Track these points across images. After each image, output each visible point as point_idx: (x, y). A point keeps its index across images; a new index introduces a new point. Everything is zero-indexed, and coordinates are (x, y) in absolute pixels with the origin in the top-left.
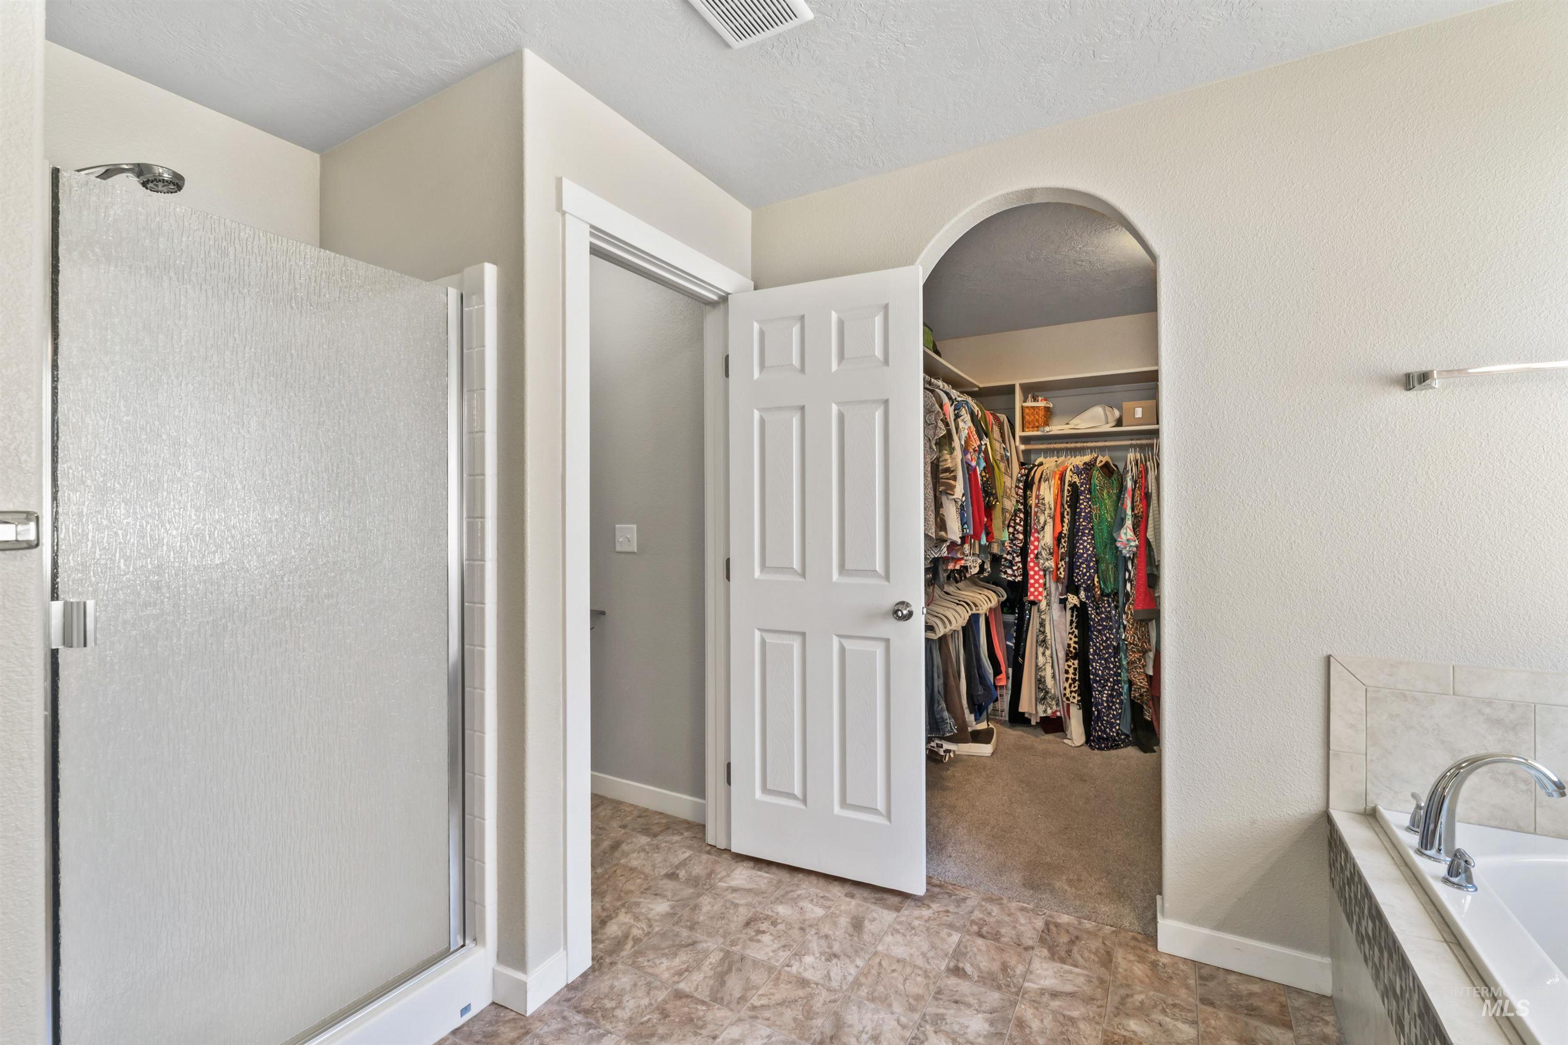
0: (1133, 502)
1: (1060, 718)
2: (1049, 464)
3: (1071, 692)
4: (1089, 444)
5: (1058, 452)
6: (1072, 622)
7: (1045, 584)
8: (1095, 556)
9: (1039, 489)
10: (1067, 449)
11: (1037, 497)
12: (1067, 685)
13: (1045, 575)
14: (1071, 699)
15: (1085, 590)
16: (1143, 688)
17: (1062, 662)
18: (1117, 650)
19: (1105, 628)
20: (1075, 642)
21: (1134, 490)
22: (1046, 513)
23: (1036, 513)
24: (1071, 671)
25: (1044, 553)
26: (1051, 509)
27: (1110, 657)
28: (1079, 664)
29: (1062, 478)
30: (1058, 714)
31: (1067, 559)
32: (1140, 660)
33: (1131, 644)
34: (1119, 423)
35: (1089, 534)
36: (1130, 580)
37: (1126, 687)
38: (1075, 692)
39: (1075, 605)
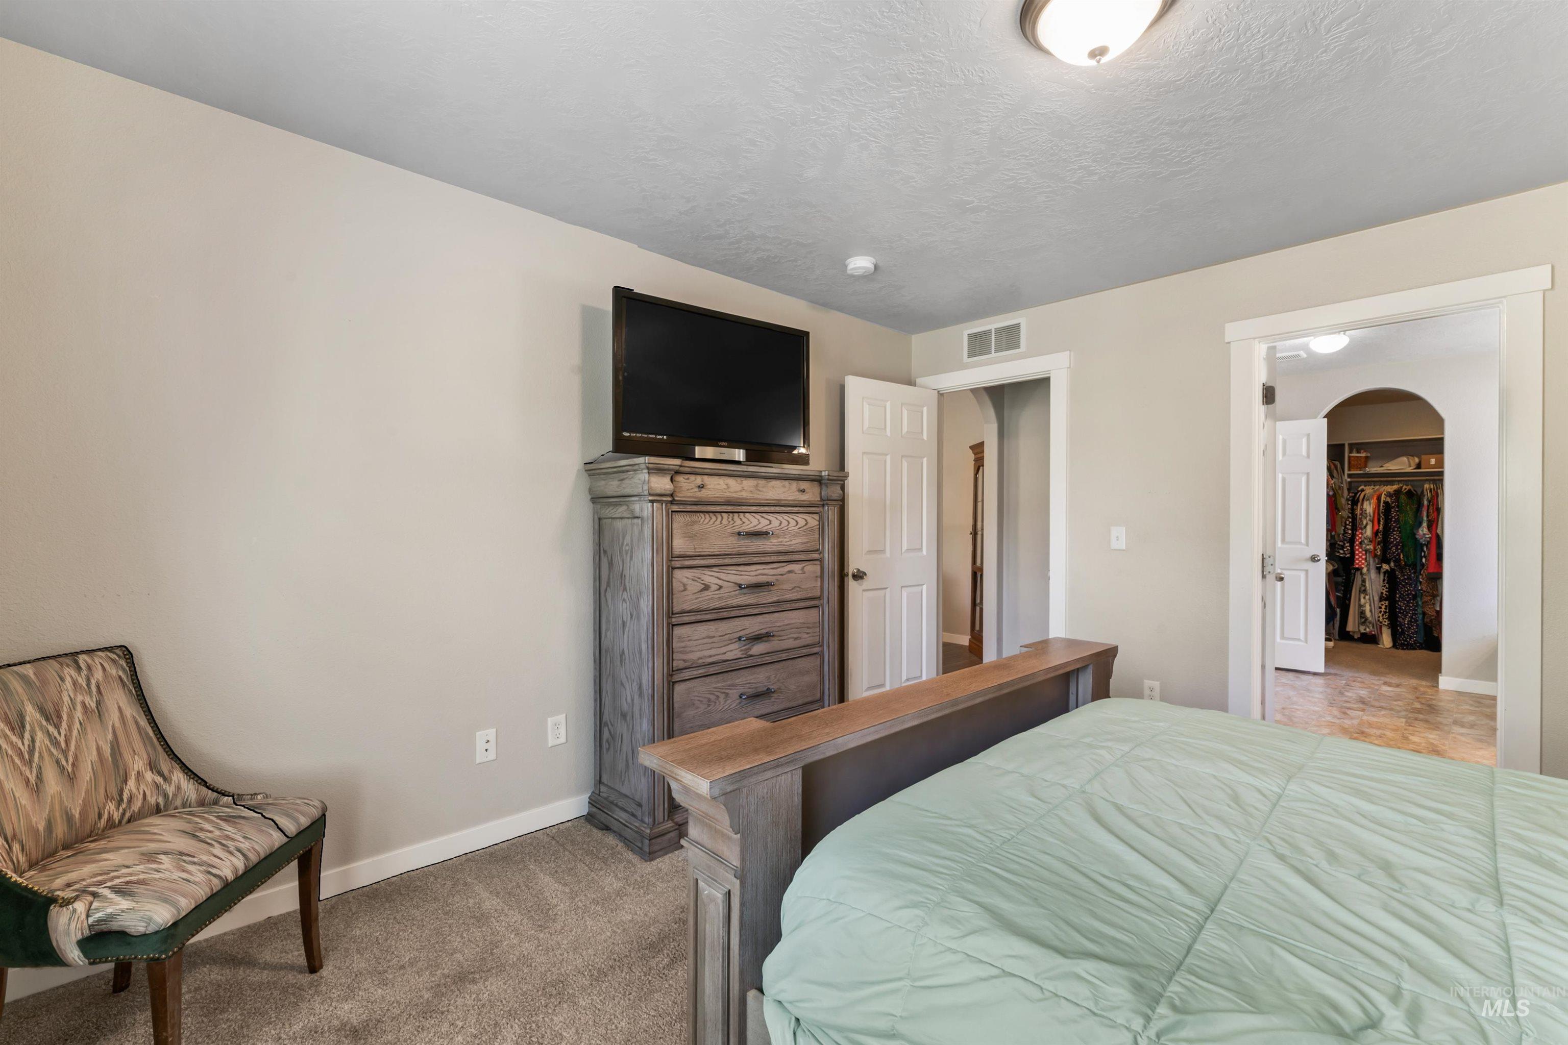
0: (1428, 513)
1: (1375, 635)
2: (1369, 490)
3: (1383, 619)
4: (1396, 479)
5: (1375, 483)
6: (1384, 580)
7: (1366, 559)
8: (1401, 543)
9: (1362, 504)
10: (1381, 481)
11: (1361, 509)
12: (1380, 615)
13: (1366, 554)
14: (1383, 623)
15: (1394, 561)
16: (1433, 616)
17: (1376, 603)
18: (1415, 597)
19: (1407, 584)
20: (1386, 591)
21: (1428, 506)
22: (1368, 518)
23: (1360, 519)
24: (1383, 607)
25: (1366, 541)
26: (1370, 516)
27: (1410, 600)
28: (1389, 603)
29: (1379, 499)
30: (1373, 633)
31: (1382, 545)
32: (1431, 601)
33: (1425, 592)
34: (1419, 466)
35: (1397, 530)
36: (1425, 556)
37: (1421, 617)
38: (1386, 619)
39: (1387, 570)
